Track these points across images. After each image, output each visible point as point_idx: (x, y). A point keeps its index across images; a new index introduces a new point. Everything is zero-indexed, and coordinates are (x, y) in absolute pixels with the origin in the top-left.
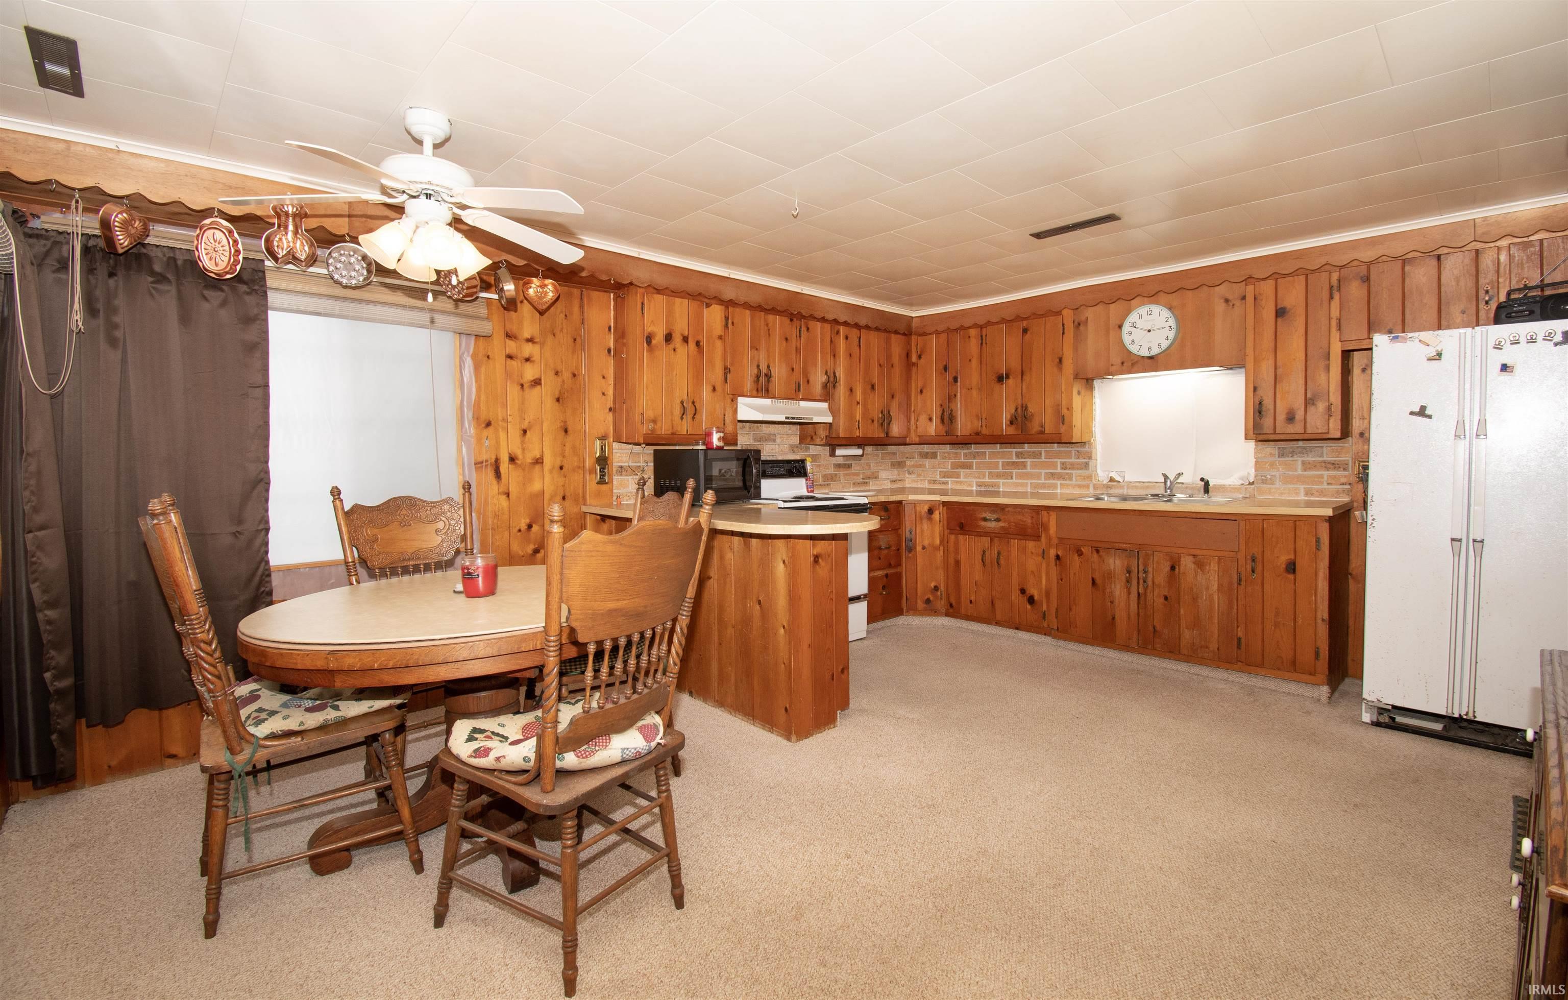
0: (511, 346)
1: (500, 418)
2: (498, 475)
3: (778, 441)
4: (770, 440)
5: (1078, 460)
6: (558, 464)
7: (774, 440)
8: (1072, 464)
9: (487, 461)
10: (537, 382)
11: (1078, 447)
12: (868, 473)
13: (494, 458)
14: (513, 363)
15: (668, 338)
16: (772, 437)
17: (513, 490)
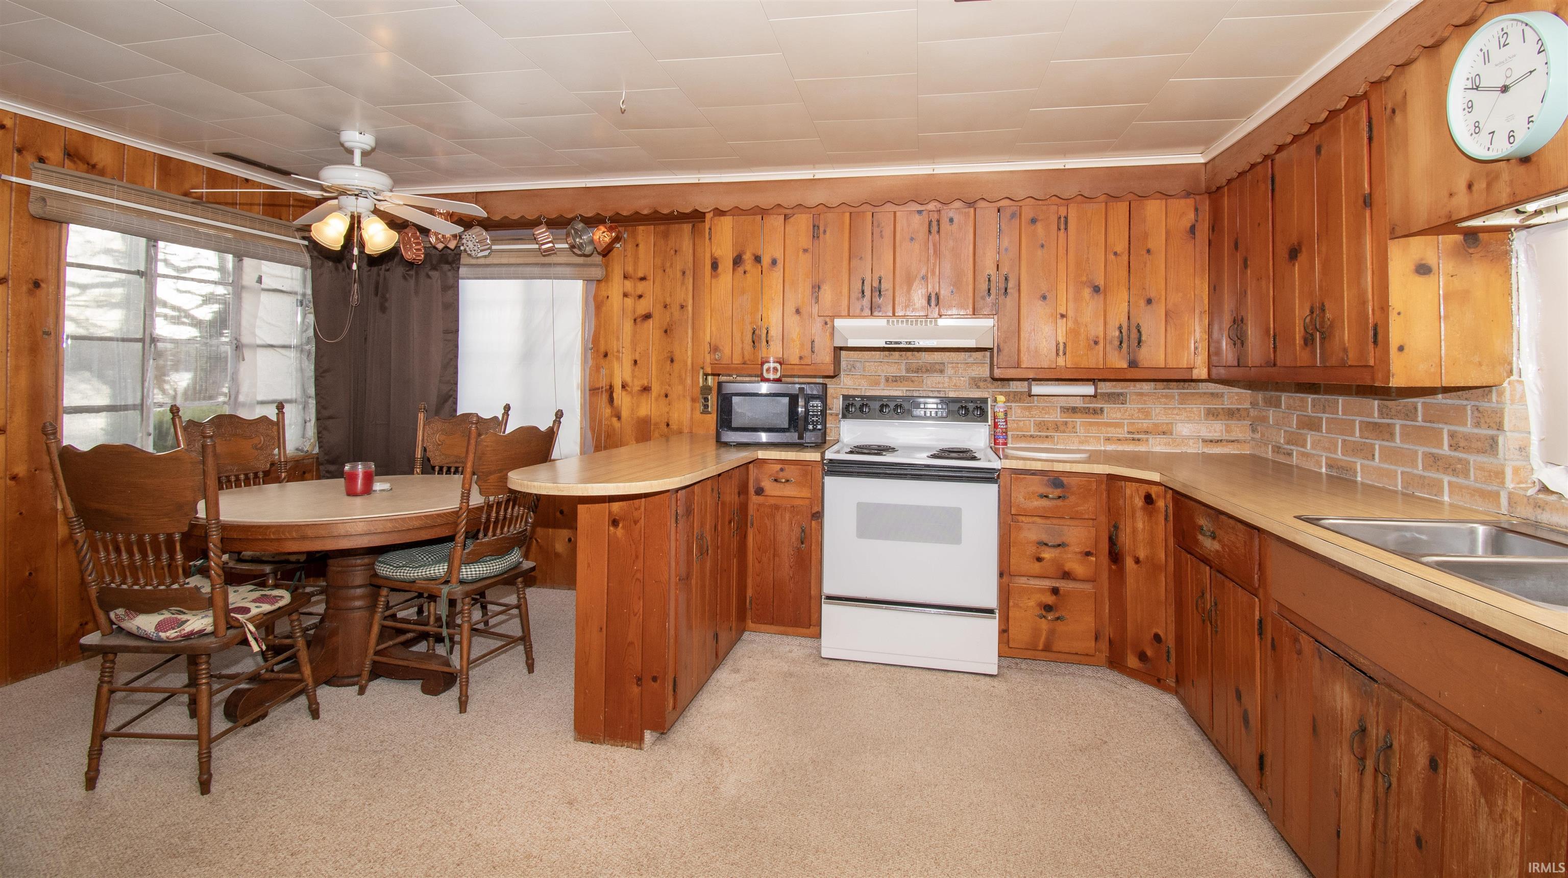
0: (628, 284)
1: (615, 350)
2: (611, 400)
3: (949, 371)
4: (936, 371)
5: (1476, 431)
6: (663, 392)
7: (942, 371)
8: (1467, 438)
9: (602, 388)
10: (647, 317)
11: (1477, 399)
12: (1146, 424)
13: (608, 384)
14: (629, 301)
15: (738, 261)
16: (937, 366)
17: (625, 414)
